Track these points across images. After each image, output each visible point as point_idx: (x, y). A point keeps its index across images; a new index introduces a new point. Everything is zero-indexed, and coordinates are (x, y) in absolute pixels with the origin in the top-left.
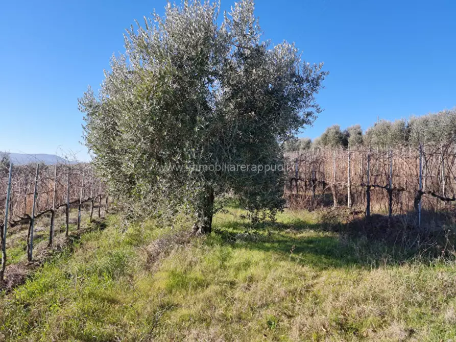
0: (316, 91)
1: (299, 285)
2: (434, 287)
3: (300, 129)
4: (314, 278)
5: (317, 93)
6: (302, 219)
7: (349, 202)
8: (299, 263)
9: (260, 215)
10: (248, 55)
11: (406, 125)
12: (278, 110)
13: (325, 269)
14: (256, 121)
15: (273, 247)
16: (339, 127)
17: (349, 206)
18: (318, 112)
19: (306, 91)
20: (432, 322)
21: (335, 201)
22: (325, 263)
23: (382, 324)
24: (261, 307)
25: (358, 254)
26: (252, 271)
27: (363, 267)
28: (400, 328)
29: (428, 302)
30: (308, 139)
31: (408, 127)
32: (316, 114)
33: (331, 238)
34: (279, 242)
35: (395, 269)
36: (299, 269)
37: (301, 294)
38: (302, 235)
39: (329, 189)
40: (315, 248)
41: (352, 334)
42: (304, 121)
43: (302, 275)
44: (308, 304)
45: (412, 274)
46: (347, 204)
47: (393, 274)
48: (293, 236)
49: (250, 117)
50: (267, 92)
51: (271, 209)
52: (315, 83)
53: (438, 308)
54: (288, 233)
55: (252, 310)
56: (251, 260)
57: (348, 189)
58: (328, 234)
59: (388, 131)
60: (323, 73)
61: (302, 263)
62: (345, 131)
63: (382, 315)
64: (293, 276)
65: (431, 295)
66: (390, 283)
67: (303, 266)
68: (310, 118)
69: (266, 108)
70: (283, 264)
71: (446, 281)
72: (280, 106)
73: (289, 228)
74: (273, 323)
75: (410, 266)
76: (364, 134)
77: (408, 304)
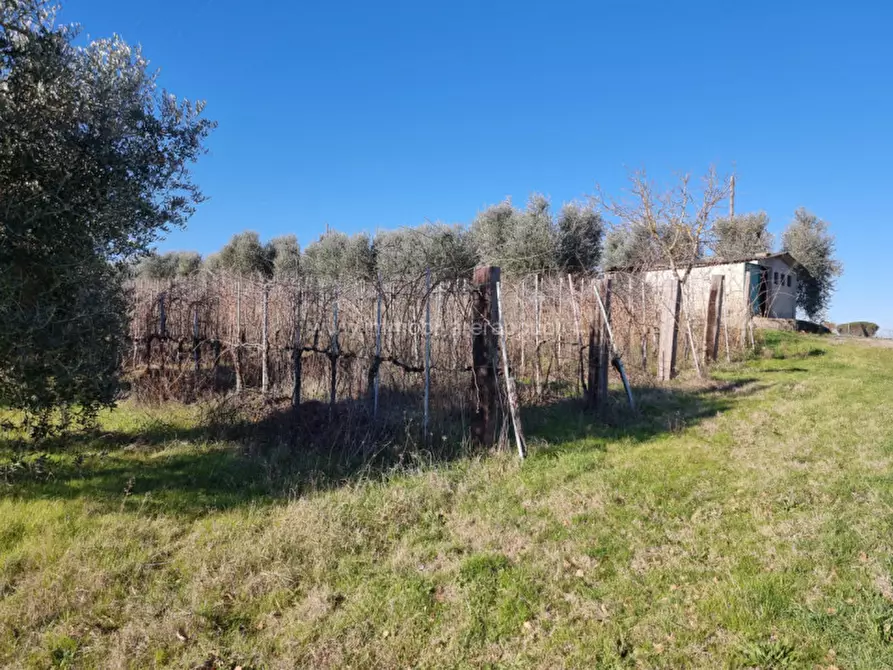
0: (190, 155)
1: (139, 559)
2: (383, 515)
3: (158, 231)
4: (175, 537)
5: (194, 160)
6: (167, 422)
7: (265, 380)
8: (147, 513)
9: (56, 419)
10: (20, 48)
11: (371, 243)
12: (101, 185)
13: (201, 516)
14: (42, 204)
15: (90, 486)
16: (257, 236)
17: (263, 389)
18: (196, 200)
19: (169, 154)
20: (372, 575)
21: (238, 381)
22: (204, 505)
23: (293, 598)
24: (40, 624)
25: (269, 479)
26: (27, 547)
27: (275, 501)
28: (321, 599)
29: (373, 542)
30: (195, 255)
31: (373, 247)
32: (191, 204)
33: (223, 453)
34: (103, 473)
35: (328, 496)
36: (144, 524)
37: (142, 576)
38: (162, 453)
39: (228, 357)
40: (184, 476)
41: (237, 631)
42: (165, 216)
43: (150, 537)
44: (155, 594)
45: (354, 500)
46: (261, 386)
47: (323, 505)
48: (142, 458)
49: (26, 192)
50: (72, 141)
51: (86, 404)
52: (189, 140)
53: (385, 550)
54: (132, 452)
55: (17, 636)
56: (26, 524)
57: (264, 355)
58: (219, 445)
59: (342, 251)
60: (204, 122)
61: (152, 511)
62: (269, 245)
63: (296, 580)
64: (128, 542)
65: (378, 530)
66: (316, 522)
67: (155, 516)
68: (178, 210)
69: (69, 175)
70: (107, 522)
71: (402, 503)
72: (106, 177)
73: (132, 441)
74: (65, 654)
75: (352, 486)
76: (302, 252)
77: (341, 552)
